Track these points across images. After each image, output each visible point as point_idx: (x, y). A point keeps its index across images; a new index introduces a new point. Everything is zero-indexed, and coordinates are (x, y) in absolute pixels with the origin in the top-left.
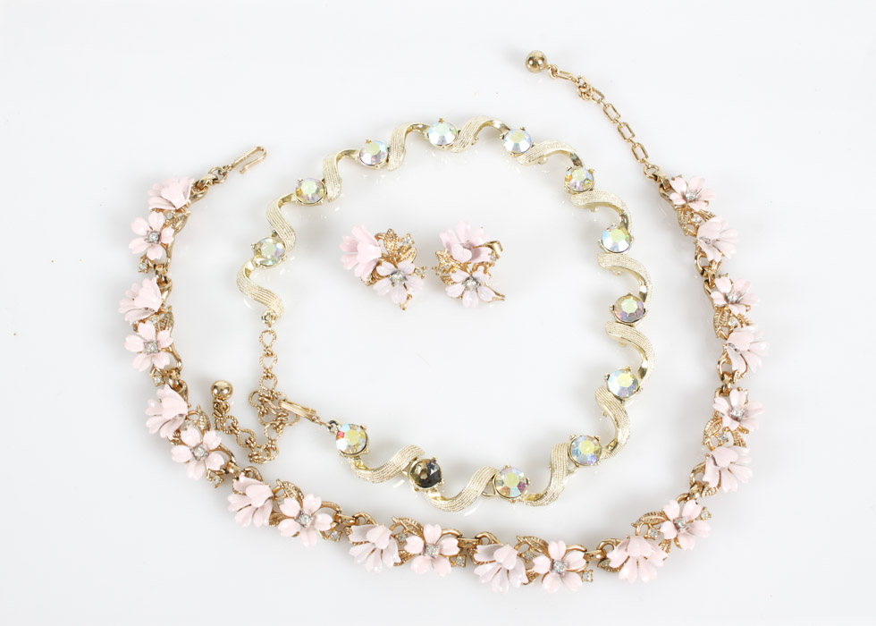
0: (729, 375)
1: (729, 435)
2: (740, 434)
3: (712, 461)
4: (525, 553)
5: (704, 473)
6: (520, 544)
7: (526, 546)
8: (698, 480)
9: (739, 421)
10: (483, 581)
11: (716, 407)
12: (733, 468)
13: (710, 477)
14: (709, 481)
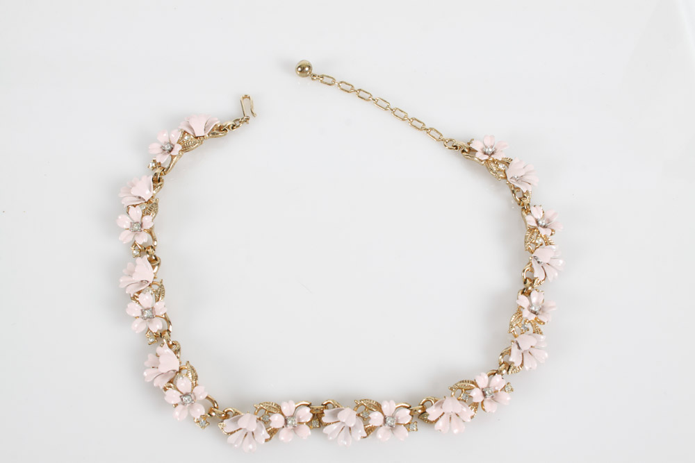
0: (530, 280)
1: (529, 326)
2: (538, 325)
3: (516, 346)
4: (362, 413)
5: (510, 355)
6: (358, 406)
7: (363, 408)
8: (506, 361)
9: (537, 315)
10: (331, 438)
11: (520, 303)
12: (532, 351)
13: (515, 358)
14: (514, 361)
